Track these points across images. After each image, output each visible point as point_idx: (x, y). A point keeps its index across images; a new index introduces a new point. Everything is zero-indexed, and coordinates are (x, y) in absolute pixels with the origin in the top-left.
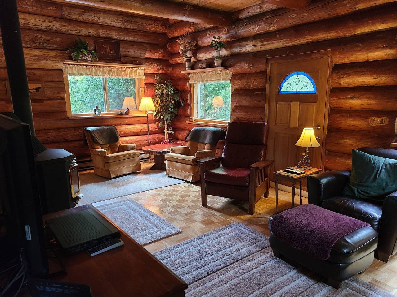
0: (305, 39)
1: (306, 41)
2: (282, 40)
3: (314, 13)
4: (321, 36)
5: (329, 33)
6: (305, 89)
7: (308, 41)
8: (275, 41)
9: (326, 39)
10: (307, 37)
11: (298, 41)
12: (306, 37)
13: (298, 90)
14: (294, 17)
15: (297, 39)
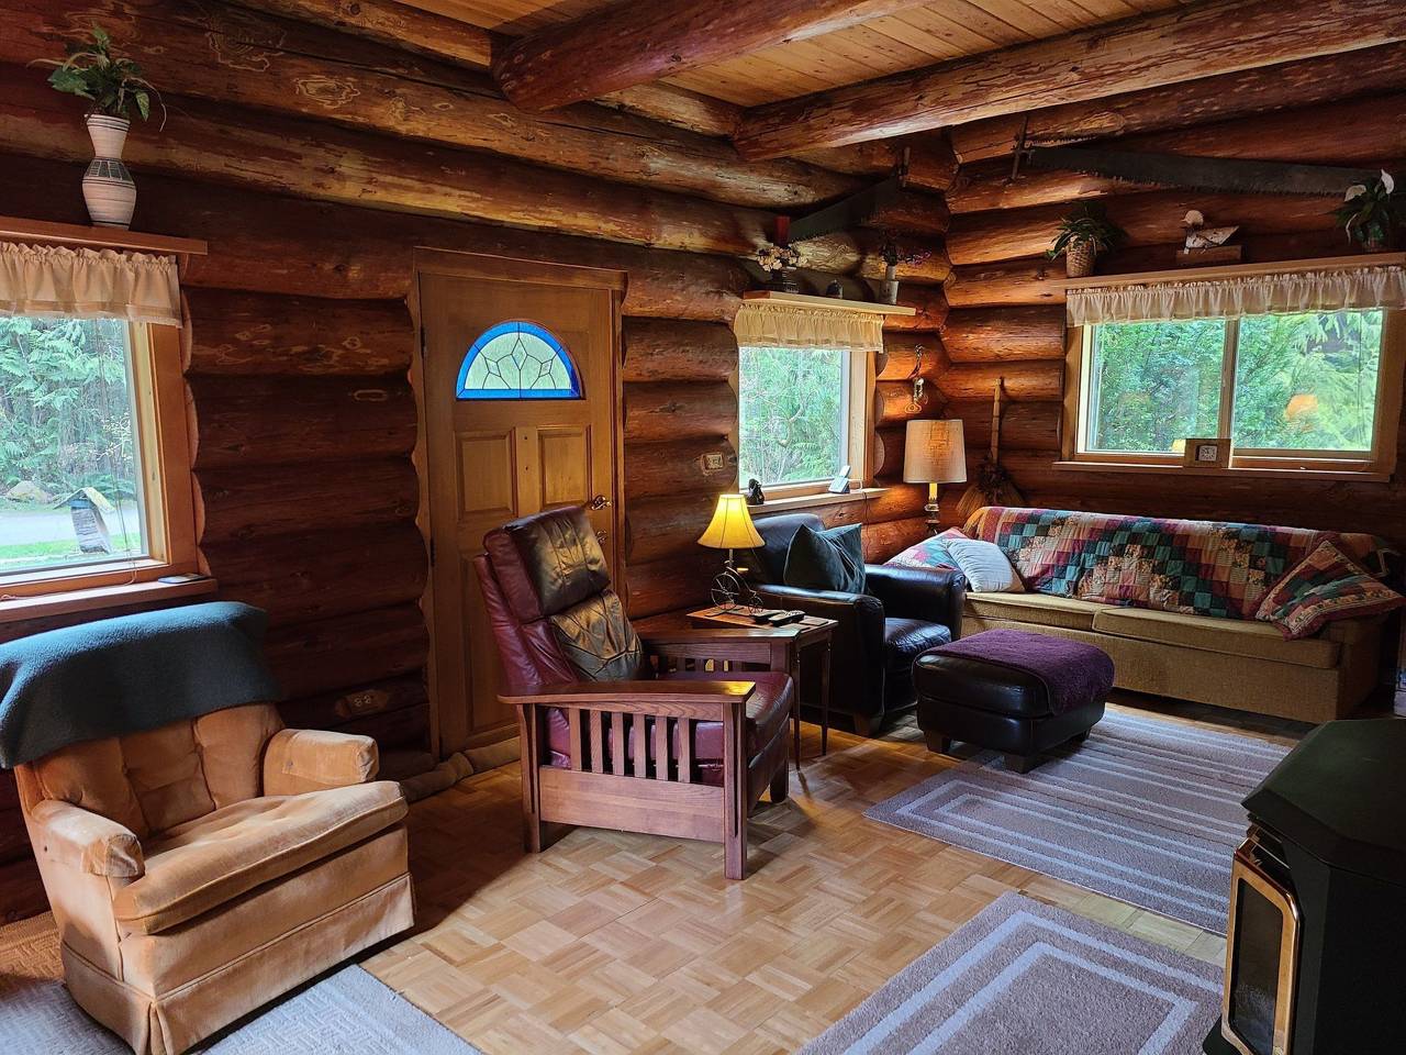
0: (543, 216)
1: (541, 223)
2: (468, 193)
3: (565, 142)
4: (584, 221)
5: (607, 222)
6: (545, 384)
7: (549, 224)
8: (437, 188)
9: (590, 234)
10: (550, 213)
11: (521, 214)
12: (547, 210)
13: (525, 386)
14: (505, 123)
15: (519, 208)
